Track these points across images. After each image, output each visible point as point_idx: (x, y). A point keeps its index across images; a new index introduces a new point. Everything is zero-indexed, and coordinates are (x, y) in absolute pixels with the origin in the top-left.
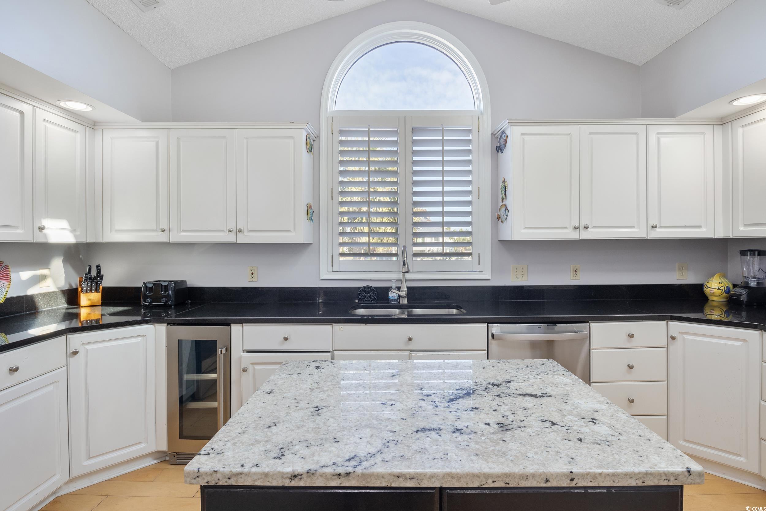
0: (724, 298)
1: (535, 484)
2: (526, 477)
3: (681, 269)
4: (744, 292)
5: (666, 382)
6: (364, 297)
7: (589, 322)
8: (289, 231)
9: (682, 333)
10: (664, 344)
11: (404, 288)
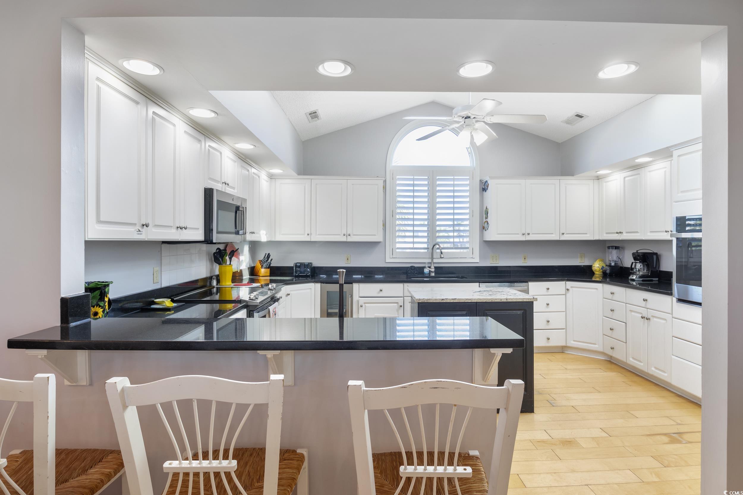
0: (601, 272)
1: (498, 301)
2: (496, 299)
3: (581, 257)
4: (609, 268)
5: (565, 313)
6: (411, 272)
7: (528, 282)
8: (375, 235)
9: (572, 287)
10: (564, 293)
11: (433, 267)
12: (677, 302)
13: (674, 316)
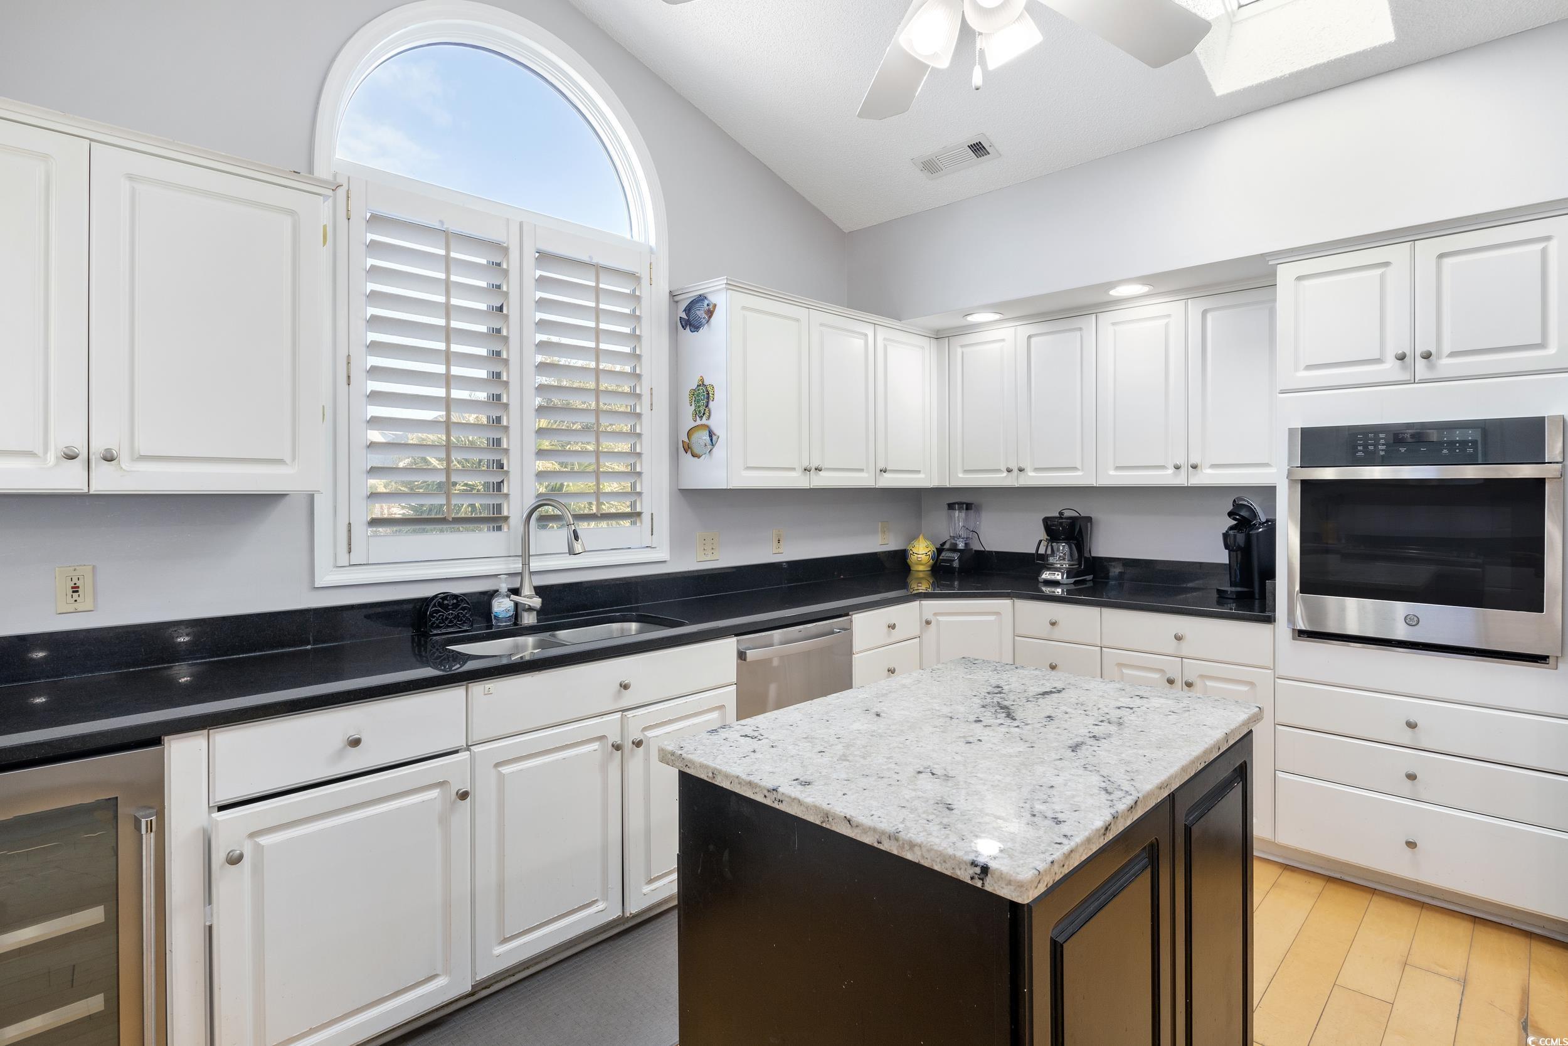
0: (930, 566)
3: (883, 530)
4: (956, 556)
6: (442, 619)
7: (850, 613)
8: (280, 461)
9: (935, 615)
10: (917, 633)
11: (527, 590)
12: (1294, 639)
13: (1280, 672)
